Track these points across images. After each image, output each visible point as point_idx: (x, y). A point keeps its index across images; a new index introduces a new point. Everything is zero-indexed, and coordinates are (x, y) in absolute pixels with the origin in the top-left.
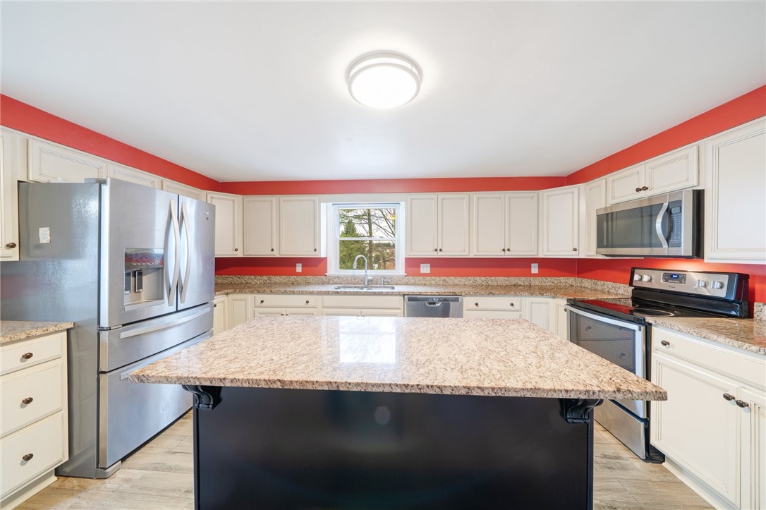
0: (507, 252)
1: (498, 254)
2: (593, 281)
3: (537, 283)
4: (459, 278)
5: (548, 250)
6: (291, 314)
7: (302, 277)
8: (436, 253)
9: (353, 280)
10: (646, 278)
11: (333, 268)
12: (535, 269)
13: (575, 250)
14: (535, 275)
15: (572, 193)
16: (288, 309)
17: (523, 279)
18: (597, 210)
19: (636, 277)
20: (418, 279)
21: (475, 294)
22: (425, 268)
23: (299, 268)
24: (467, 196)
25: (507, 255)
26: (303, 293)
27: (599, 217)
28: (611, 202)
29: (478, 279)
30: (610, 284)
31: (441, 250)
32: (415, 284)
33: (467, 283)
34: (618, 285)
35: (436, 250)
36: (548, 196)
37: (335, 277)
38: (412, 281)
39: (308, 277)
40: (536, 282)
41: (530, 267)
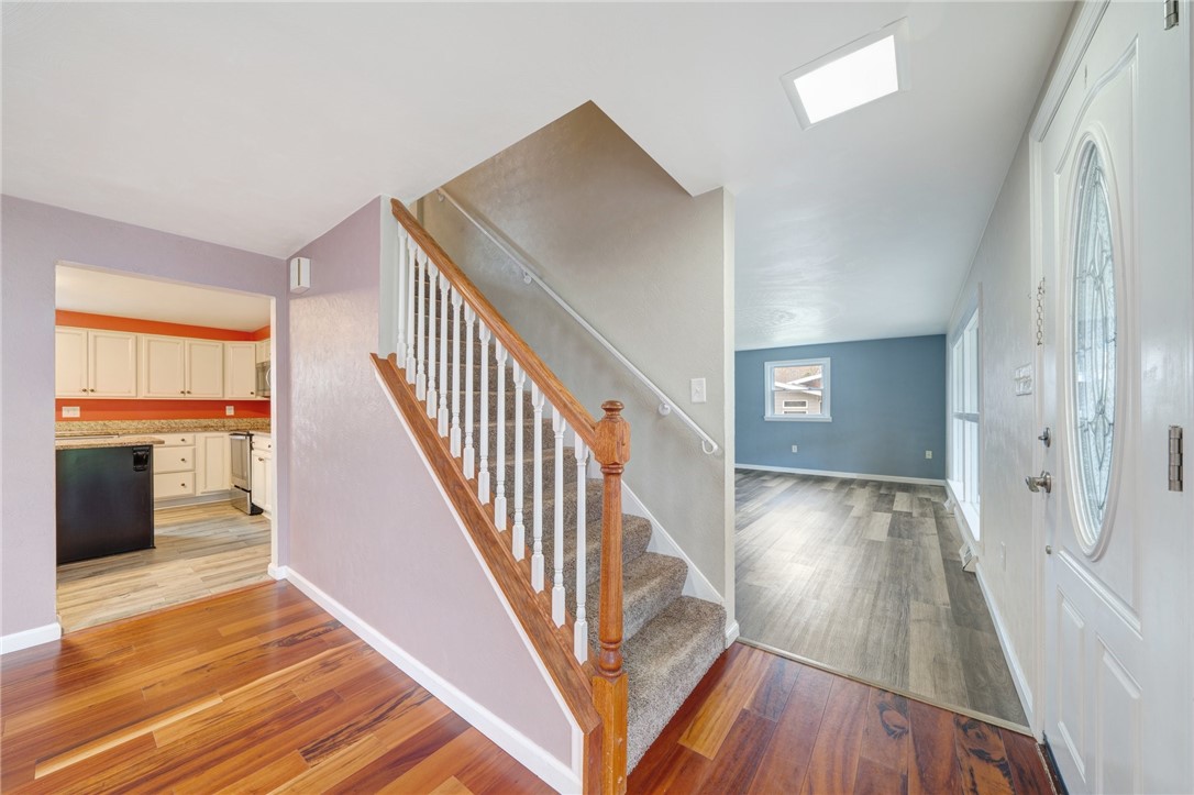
0: (187, 395)
1: (175, 395)
3: (233, 424)
5: (232, 393)
8: (84, 394)
12: (230, 411)
13: (252, 393)
14: (228, 417)
15: (251, 348)
17: (216, 420)
22: (72, 412)
24: (134, 337)
25: (188, 397)
31: (92, 391)
35: (85, 390)
40: (229, 422)
41: (225, 409)
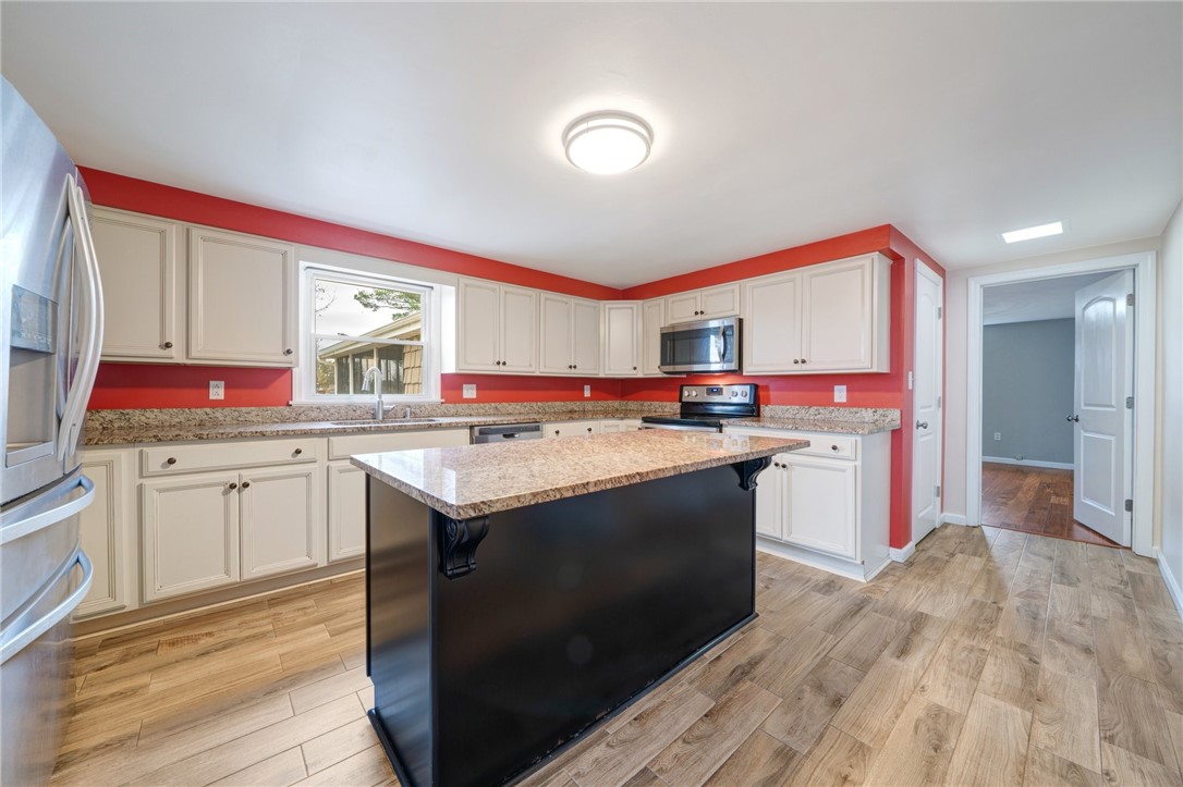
0: (573, 370)
1: (564, 371)
2: (640, 402)
3: (590, 409)
4: (514, 405)
6: (255, 480)
7: (227, 411)
8: (497, 367)
9: (351, 412)
10: (694, 393)
11: (304, 392)
12: (587, 392)
13: (635, 368)
14: (588, 399)
15: (632, 308)
16: (243, 472)
17: (578, 403)
18: (661, 329)
19: (686, 393)
20: (460, 407)
21: (556, 421)
22: (470, 391)
23: (217, 391)
24: (536, 294)
25: (573, 373)
26: (286, 435)
27: (663, 335)
28: (671, 322)
29: (534, 404)
30: (656, 404)
32: (457, 415)
33: (522, 411)
34: (665, 403)
35: (498, 363)
36: (610, 309)
37: (311, 409)
38: (453, 411)
39: (244, 409)
40: (589, 406)
41: (583, 389)
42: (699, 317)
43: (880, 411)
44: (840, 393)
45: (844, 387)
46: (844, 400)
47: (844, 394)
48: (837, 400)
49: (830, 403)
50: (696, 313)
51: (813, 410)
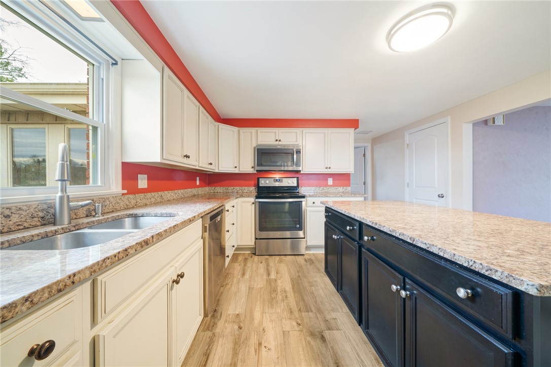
8: (183, 159)
14: (199, 187)
15: (233, 131)
22: (143, 181)
28: (260, 143)
35: (185, 157)
36: (221, 128)
42: (277, 142)
43: (345, 188)
44: (330, 181)
45: (332, 179)
46: (332, 184)
47: (332, 181)
48: (329, 184)
49: (327, 185)
50: (277, 140)
51: (321, 188)
